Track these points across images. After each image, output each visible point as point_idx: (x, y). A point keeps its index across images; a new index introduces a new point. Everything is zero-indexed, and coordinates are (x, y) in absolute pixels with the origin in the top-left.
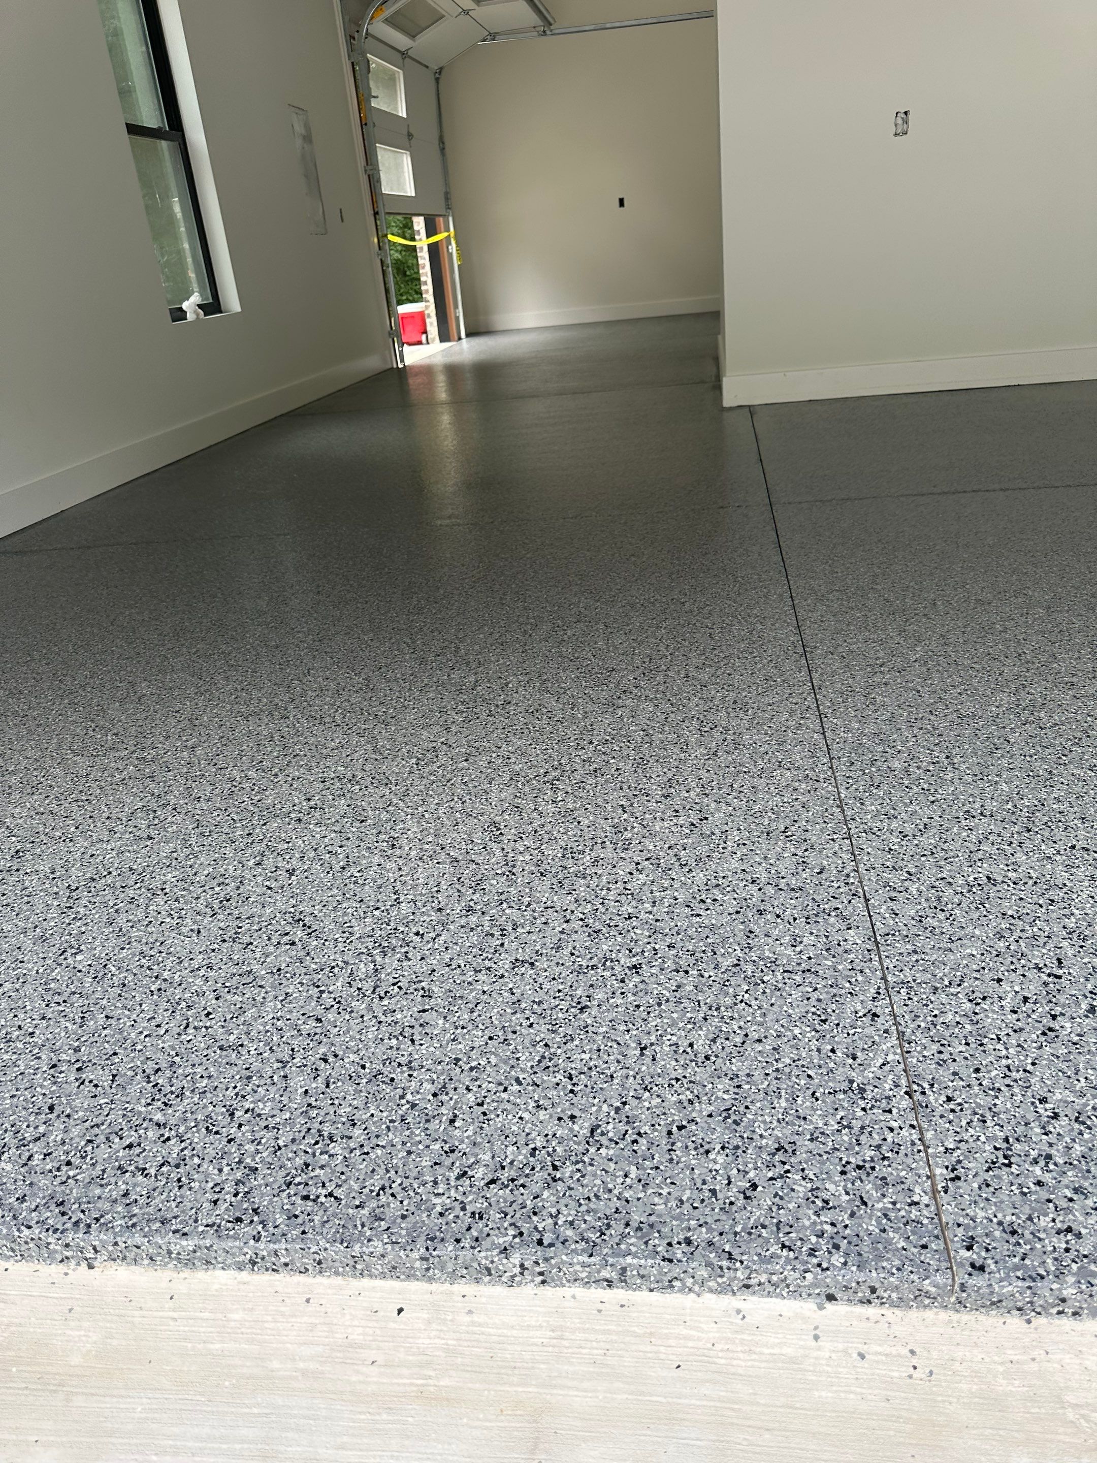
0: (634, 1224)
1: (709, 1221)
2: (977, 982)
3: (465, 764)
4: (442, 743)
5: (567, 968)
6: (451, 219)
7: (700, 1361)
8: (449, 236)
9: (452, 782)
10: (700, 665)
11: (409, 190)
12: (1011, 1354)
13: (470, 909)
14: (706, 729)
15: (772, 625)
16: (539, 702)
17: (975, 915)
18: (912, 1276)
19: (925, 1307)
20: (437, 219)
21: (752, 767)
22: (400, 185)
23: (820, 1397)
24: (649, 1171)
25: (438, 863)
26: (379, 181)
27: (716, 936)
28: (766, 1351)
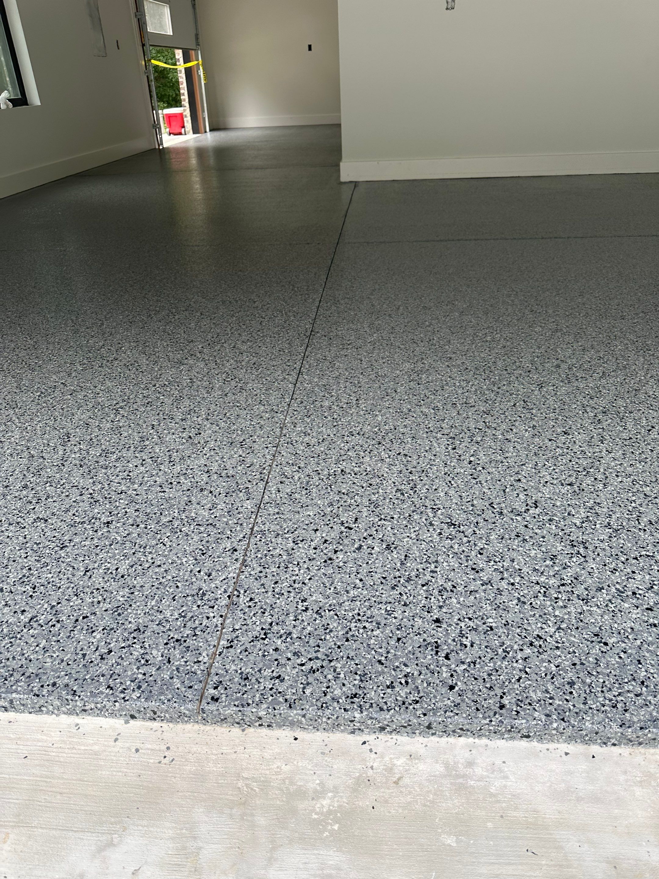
0: (27, 674)
1: (72, 672)
2: (304, 531)
3: (69, 397)
4: (62, 383)
5: (67, 523)
6: (199, 52)
7: (41, 754)
8: (198, 64)
9: (55, 408)
10: (245, 341)
11: (168, 31)
12: (225, 749)
13: (25, 487)
14: (228, 380)
15: (300, 317)
16: (135, 359)
17: (322, 493)
18: (175, 704)
19: (186, 722)
20: (191, 51)
21: (243, 403)
22: (162, 27)
23: (101, 774)
24: (53, 643)
25: (20, 458)
26: (145, 23)
27: (168, 504)
28: (83, 748)
